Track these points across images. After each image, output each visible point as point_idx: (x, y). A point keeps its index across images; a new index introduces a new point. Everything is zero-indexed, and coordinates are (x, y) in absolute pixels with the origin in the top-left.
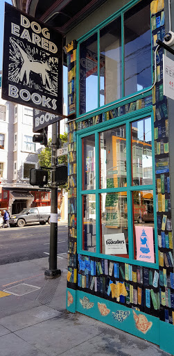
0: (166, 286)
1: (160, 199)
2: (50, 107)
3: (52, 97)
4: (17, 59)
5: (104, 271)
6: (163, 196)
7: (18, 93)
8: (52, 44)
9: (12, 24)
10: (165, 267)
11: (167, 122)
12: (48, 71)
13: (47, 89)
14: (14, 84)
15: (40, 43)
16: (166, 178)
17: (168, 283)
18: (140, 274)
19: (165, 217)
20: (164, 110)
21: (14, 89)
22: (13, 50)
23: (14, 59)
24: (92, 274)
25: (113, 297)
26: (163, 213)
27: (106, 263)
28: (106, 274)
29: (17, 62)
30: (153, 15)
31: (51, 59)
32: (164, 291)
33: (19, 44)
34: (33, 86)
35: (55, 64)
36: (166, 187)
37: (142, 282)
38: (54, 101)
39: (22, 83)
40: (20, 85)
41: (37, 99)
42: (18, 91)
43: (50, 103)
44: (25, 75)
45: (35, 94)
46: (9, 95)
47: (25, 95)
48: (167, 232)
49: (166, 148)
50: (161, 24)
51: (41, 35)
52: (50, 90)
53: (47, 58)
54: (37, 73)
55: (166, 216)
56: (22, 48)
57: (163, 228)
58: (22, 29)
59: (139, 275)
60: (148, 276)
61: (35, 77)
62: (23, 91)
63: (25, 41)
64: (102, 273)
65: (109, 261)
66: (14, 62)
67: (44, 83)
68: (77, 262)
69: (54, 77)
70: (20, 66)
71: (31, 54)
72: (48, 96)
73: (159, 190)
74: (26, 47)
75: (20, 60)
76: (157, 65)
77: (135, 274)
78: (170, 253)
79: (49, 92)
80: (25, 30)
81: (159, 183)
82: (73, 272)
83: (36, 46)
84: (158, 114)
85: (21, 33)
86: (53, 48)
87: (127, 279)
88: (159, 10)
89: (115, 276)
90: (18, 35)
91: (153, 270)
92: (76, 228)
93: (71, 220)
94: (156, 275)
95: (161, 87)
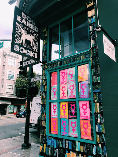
0: (101, 154)
1: (96, 105)
2: (34, 57)
3: (35, 52)
4: (19, 33)
5: (62, 146)
6: (98, 104)
7: (19, 49)
8: (36, 27)
9: (18, 16)
10: (100, 143)
12: (33, 40)
13: (33, 48)
14: (17, 44)
15: (31, 26)
16: (99, 94)
17: (103, 153)
19: (99, 115)
21: (17, 47)
22: (18, 28)
23: (18, 32)
24: (55, 147)
26: (98, 113)
27: (64, 141)
28: (64, 147)
29: (19, 34)
30: (89, 17)
31: (35, 34)
33: (21, 26)
34: (26, 46)
35: (37, 37)
36: (99, 99)
37: (86, 152)
38: (36, 54)
39: (21, 44)
40: (20, 45)
41: (28, 52)
42: (19, 48)
43: (34, 55)
44: (23, 41)
45: (27, 50)
46: (15, 50)
47: (22, 50)
48: (101, 123)
49: (99, 79)
50: (93, 21)
51: (31, 23)
52: (34, 49)
53: (34, 33)
54: (29, 40)
55: (100, 115)
56: (22, 28)
57: (99, 121)
58: (22, 19)
59: (84, 148)
60: (90, 148)
61: (28, 42)
62: (21, 48)
63: (23, 24)
64: (61, 147)
65: (66, 140)
66: (18, 34)
67: (32, 45)
68: (46, 140)
69: (36, 43)
70: (21, 36)
71: (26, 31)
72: (33, 51)
73: (96, 101)
74: (24, 28)
75: (21, 33)
76: (92, 40)
77: (82, 147)
78: (103, 135)
79: (34, 50)
80: (24, 19)
81: (95, 97)
82: (43, 146)
83: (28, 27)
84: (94, 62)
85: (22, 20)
86: (36, 29)
87: (77, 150)
88: (92, 15)
89: (70, 148)
90: (21, 22)
91: (93, 145)
92: (45, 121)
93: (43, 116)
94: (95, 148)
95: (95, 50)
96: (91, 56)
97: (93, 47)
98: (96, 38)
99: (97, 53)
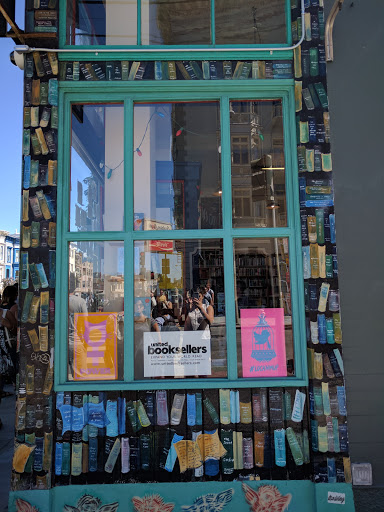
0: (327, 413)
1: (314, 253)
5: (153, 419)
6: (322, 250)
10: (326, 379)
11: (326, 117)
16: (326, 216)
17: (333, 408)
18: (261, 404)
19: (325, 287)
20: (321, 93)
24: (112, 431)
25: (183, 469)
26: (321, 280)
27: (161, 400)
32: (323, 424)
36: (327, 231)
37: (265, 419)
48: (329, 314)
49: (327, 162)
55: (328, 286)
57: (322, 307)
59: (257, 407)
60: (281, 404)
64: (146, 424)
65: (171, 394)
68: (56, 413)
73: (313, 238)
76: (306, 11)
77: (247, 407)
78: (337, 352)
81: (312, 224)
84: (308, 98)
87: (225, 421)
89: (191, 422)
91: (292, 390)
92: (51, 326)
93: (35, 307)
94: (300, 397)
95: (313, 53)
96: (298, 73)
97: (309, 39)
98: (321, 9)
99: (322, 67)
